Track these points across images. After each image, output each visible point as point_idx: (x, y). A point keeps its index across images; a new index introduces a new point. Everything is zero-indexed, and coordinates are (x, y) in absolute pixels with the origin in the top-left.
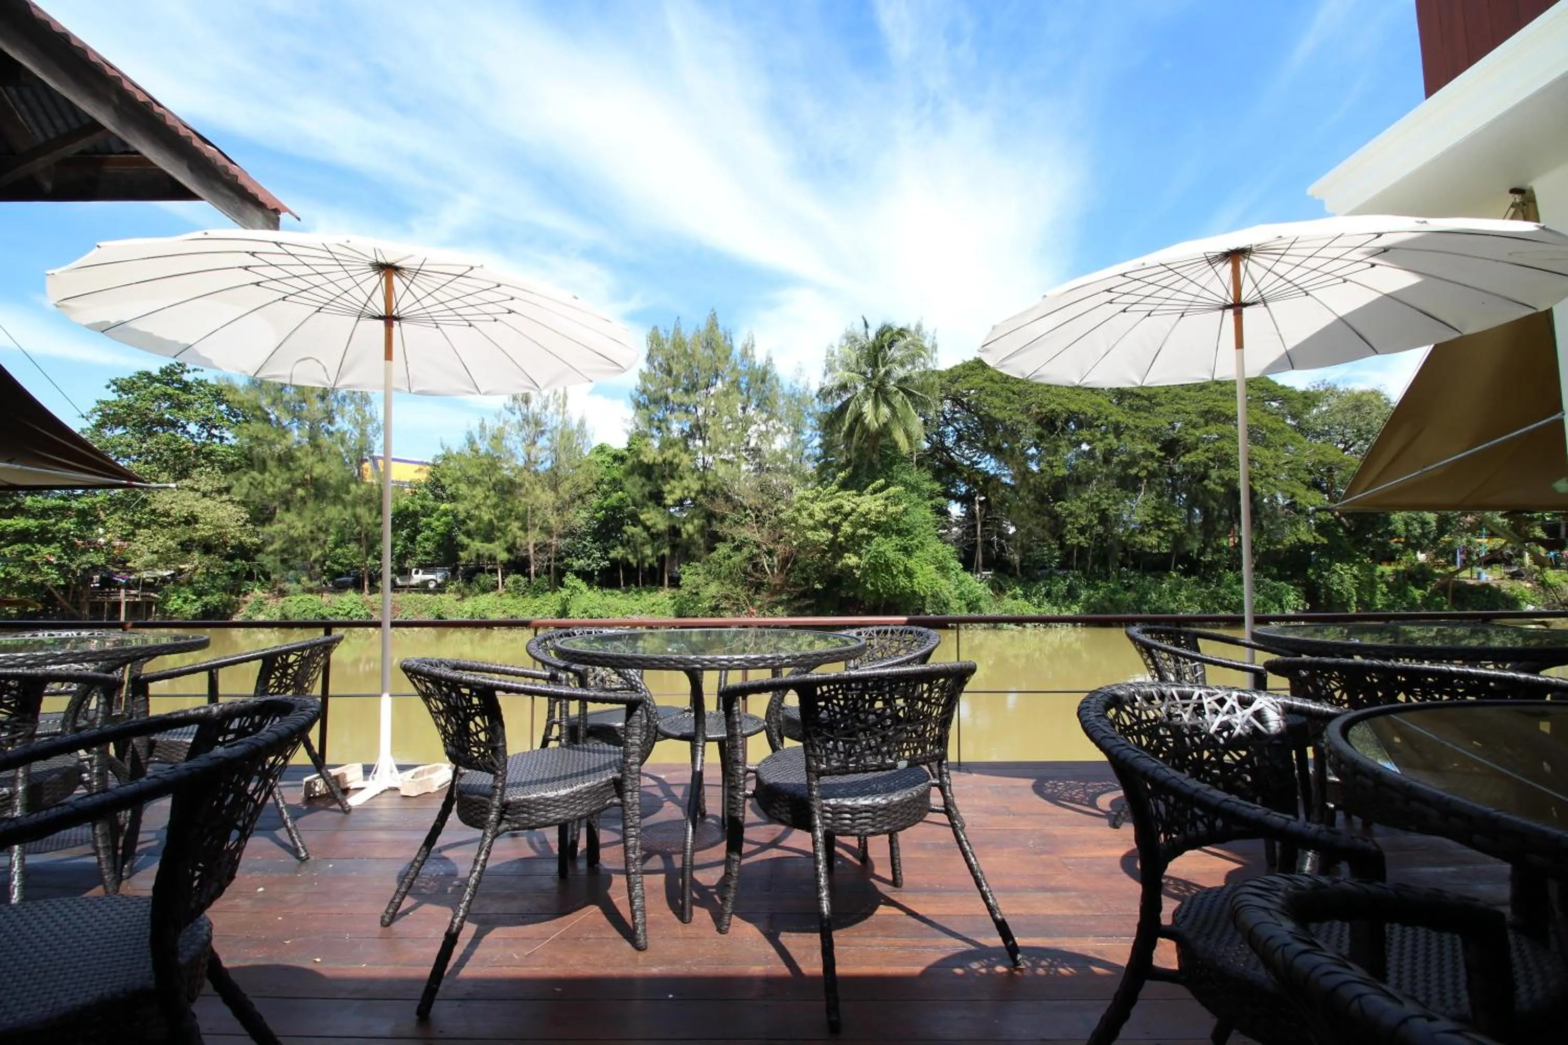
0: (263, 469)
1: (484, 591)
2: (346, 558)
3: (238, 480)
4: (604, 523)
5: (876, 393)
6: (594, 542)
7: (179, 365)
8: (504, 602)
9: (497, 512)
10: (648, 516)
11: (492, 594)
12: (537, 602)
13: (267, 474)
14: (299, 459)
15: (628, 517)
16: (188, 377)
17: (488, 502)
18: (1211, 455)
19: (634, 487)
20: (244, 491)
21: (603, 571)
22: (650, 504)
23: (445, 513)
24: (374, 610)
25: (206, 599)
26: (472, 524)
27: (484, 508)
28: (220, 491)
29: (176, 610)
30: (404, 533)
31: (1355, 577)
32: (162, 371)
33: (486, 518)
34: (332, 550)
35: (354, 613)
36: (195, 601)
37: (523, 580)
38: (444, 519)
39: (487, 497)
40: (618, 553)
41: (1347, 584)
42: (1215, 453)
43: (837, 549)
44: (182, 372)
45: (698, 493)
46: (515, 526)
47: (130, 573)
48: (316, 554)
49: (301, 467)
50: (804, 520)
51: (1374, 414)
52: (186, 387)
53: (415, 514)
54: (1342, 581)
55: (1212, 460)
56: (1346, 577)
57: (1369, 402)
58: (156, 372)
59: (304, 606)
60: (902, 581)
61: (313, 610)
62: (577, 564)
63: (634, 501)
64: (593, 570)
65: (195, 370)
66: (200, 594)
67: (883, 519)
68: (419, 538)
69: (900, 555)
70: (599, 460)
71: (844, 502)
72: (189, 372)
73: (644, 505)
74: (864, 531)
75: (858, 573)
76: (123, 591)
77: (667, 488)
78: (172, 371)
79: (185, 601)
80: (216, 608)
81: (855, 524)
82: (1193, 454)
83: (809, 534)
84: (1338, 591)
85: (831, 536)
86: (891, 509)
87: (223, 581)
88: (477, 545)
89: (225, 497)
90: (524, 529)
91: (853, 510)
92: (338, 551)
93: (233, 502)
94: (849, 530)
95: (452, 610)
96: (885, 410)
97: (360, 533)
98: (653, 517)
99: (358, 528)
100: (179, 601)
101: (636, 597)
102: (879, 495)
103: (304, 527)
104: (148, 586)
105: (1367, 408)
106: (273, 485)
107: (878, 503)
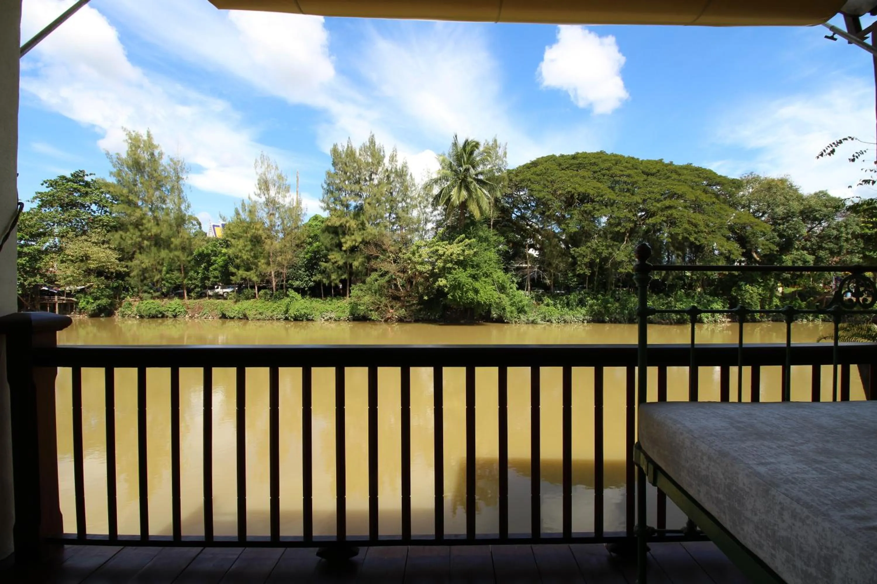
0: (127, 230)
1: (247, 298)
2: (172, 279)
3: (113, 236)
4: (310, 260)
5: (461, 183)
6: (305, 272)
7: (81, 172)
8: (257, 305)
9: (252, 254)
10: (333, 257)
11: (252, 300)
12: (275, 305)
13: (128, 233)
14: (145, 224)
15: (323, 257)
16: (87, 179)
17: (247, 249)
18: (665, 219)
19: (326, 240)
20: (117, 242)
21: (310, 288)
22: (336, 249)
23: (224, 255)
24: (188, 308)
25: (99, 302)
26: (238, 261)
27: (244, 252)
28: (103, 242)
29: (83, 308)
30: (203, 266)
31: (760, 295)
32: (72, 175)
33: (245, 257)
34: (165, 275)
35: (177, 310)
36: (93, 303)
37: (269, 292)
38: (223, 258)
39: (245, 246)
40: (318, 277)
41: (755, 299)
42: (667, 217)
43: (434, 276)
44: (84, 176)
45: (361, 243)
46: (262, 261)
47: (59, 287)
48: (157, 277)
49: (146, 229)
50: (416, 259)
51: (778, 194)
52: (87, 184)
53: (208, 255)
54: (752, 297)
55: (665, 222)
56: (754, 295)
57: (776, 186)
58: (69, 176)
59: (149, 306)
60: (471, 295)
61: (155, 308)
62: (296, 283)
63: (326, 247)
64: (305, 287)
65: (91, 174)
66: (96, 299)
67: (462, 258)
68: (211, 269)
69: (470, 280)
70: (314, 224)
71: (439, 248)
72: (87, 175)
73: (332, 250)
74: (449, 265)
75: (446, 290)
76: (56, 297)
77: (343, 240)
78: (78, 175)
79: (88, 302)
80: (105, 306)
81: (446, 262)
82: (653, 218)
83: (419, 267)
84: (749, 303)
85: (431, 268)
86: (467, 252)
87: (108, 292)
88: (241, 273)
89: (106, 246)
90: (268, 264)
91: (444, 253)
92: (168, 275)
93: (110, 248)
94: (441, 265)
95: (229, 309)
96: (464, 193)
97: (180, 266)
98: (336, 257)
99: (179, 263)
100: (84, 303)
101: (330, 302)
102: (461, 244)
103: (149, 262)
104: (69, 295)
105: (774, 190)
106: (132, 239)
107: (459, 249)
